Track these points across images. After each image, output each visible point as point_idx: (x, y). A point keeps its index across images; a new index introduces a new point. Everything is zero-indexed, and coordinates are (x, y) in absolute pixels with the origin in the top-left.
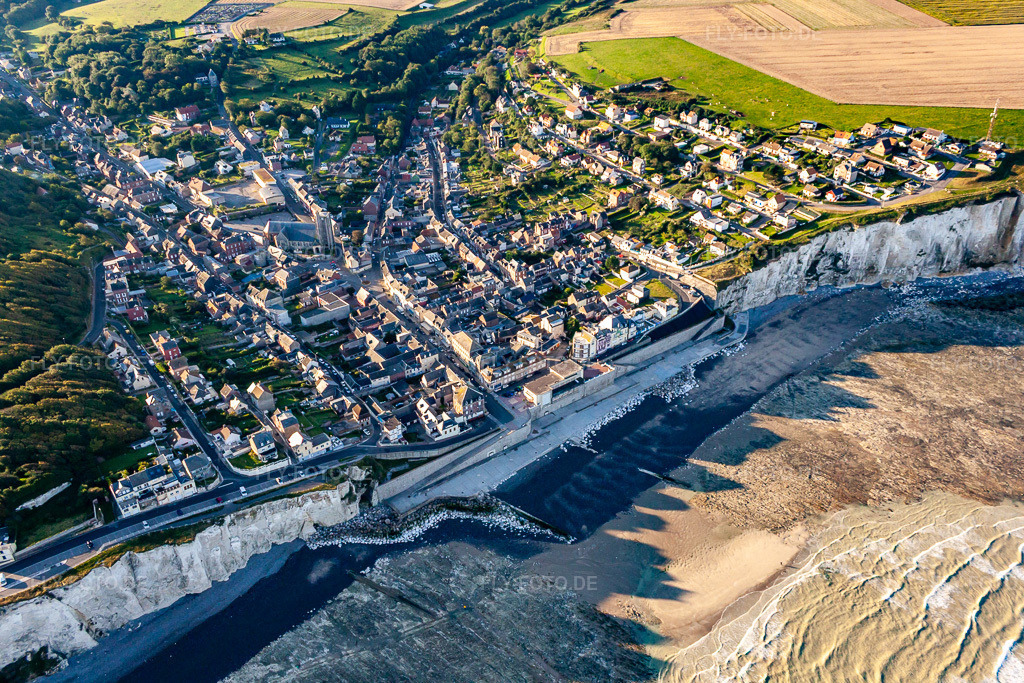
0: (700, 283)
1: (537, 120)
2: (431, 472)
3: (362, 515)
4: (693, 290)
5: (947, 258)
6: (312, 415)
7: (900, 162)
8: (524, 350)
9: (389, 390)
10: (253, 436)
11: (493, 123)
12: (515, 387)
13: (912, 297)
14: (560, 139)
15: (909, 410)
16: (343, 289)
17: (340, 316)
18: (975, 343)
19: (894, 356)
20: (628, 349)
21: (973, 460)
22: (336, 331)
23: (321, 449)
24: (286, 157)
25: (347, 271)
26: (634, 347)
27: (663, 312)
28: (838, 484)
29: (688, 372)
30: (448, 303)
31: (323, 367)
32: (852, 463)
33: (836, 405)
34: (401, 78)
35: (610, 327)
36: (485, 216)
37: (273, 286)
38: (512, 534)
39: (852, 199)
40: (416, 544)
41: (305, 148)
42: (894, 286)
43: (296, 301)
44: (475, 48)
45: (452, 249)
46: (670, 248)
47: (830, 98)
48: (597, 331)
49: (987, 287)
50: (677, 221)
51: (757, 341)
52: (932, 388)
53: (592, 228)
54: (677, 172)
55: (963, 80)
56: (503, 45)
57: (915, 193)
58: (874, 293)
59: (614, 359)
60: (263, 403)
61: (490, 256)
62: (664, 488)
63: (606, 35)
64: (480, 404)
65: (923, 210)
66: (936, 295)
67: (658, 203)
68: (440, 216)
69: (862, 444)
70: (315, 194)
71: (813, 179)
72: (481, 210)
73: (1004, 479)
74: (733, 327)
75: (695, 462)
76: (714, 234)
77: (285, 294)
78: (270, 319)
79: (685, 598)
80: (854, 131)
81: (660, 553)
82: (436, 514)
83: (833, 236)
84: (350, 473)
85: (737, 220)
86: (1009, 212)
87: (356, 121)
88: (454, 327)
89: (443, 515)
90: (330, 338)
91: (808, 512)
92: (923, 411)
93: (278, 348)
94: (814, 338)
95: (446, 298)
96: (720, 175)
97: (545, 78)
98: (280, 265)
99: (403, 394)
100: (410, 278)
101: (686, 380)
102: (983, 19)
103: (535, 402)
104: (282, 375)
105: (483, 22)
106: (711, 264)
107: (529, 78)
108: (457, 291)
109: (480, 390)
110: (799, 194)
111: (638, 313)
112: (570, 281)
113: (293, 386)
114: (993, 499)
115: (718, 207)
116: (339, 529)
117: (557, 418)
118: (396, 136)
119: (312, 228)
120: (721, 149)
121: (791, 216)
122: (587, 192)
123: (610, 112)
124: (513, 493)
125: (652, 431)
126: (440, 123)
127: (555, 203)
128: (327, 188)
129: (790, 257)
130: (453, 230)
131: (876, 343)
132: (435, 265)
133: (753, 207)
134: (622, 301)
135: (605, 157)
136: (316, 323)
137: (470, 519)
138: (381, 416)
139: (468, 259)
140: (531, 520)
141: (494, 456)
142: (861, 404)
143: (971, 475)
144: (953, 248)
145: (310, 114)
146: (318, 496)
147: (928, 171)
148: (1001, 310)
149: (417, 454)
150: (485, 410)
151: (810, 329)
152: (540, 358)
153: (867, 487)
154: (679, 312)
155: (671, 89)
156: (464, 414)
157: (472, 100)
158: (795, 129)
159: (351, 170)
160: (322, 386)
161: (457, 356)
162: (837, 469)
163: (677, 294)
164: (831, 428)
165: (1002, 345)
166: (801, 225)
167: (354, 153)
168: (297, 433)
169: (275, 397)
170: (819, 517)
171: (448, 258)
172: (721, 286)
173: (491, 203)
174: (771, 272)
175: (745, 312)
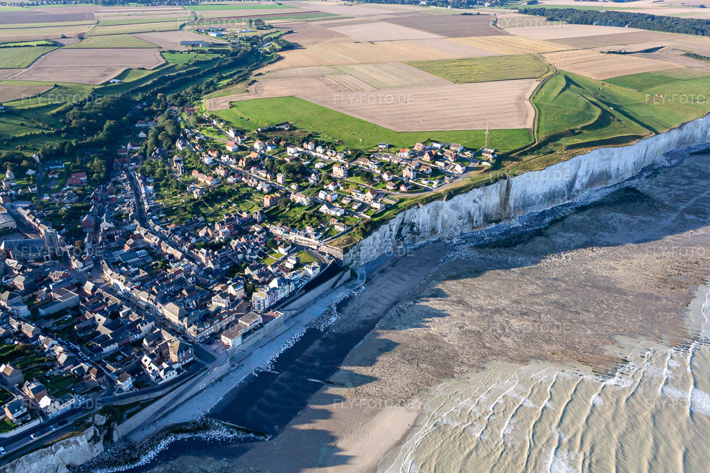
0: (333, 250)
1: (207, 153)
2: (158, 408)
3: (106, 451)
4: (328, 255)
5: (475, 219)
6: (56, 381)
7: (440, 164)
8: (219, 309)
9: (118, 353)
10: (7, 405)
11: (175, 158)
12: (215, 337)
13: (459, 245)
14: (225, 165)
15: (469, 314)
16: (72, 284)
17: (73, 304)
18: (499, 269)
19: (454, 282)
20: (290, 299)
21: (510, 338)
22: (69, 316)
23: (67, 405)
24: (13, 192)
25: (74, 271)
26: (294, 298)
27: (310, 272)
28: (435, 367)
29: (332, 309)
30: (158, 284)
31: (61, 344)
32: (441, 353)
33: (426, 317)
34: (102, 131)
35: (276, 286)
36: (178, 221)
37: (13, 288)
38: (225, 442)
39: (415, 189)
40: (153, 464)
41: (29, 185)
42: (448, 239)
43: (34, 297)
44: (155, 108)
45: (155, 246)
46: (309, 230)
47: (393, 129)
48: (268, 290)
49: (500, 234)
50: (311, 212)
51: (373, 283)
52: (479, 298)
53: (255, 222)
54: (307, 181)
55: (466, 114)
56: (175, 106)
57: (451, 182)
58: (437, 244)
59: (282, 307)
60: (14, 378)
61: (185, 248)
62: (327, 389)
63: (247, 97)
64: (190, 352)
65: (457, 192)
66: (473, 242)
67: (297, 202)
68: (144, 223)
69: (445, 339)
70: (41, 217)
71: (391, 179)
72: (173, 217)
73: (528, 347)
74: (356, 277)
75: (345, 368)
76: (335, 218)
77: (23, 294)
78: (12, 314)
79: (352, 461)
80: (410, 148)
81: (331, 434)
82: (165, 439)
83: (408, 212)
84: (94, 420)
85: (349, 208)
86: (504, 188)
87: (69, 163)
88: (164, 301)
89: (171, 439)
90: (65, 322)
91: (420, 388)
92: (477, 313)
93: (22, 335)
94: (406, 277)
95: (155, 281)
96: (334, 181)
97: (209, 126)
98: (17, 272)
99: (129, 354)
100: (126, 270)
101: (331, 315)
102: (472, 79)
103: (231, 345)
104: (27, 355)
105: (159, 91)
106: (336, 237)
107: (197, 126)
108: (163, 275)
109: (189, 342)
110: (385, 188)
111: (294, 274)
112: (244, 259)
113: (38, 362)
114: (524, 361)
115: (336, 201)
116: (88, 465)
117: (248, 354)
118: (102, 171)
119: (41, 242)
120: (332, 164)
121: (381, 202)
122: (249, 199)
123: (257, 145)
124: (222, 413)
125: (314, 352)
126: (135, 160)
127: (227, 207)
128: (51, 212)
129: (385, 228)
130: (154, 233)
131: (443, 275)
132: (143, 259)
133: (358, 199)
134: (283, 268)
135: (258, 174)
136: (51, 312)
137: (192, 438)
138: (114, 374)
139: (168, 252)
140: (238, 430)
141: (205, 388)
142: (440, 314)
143: (510, 348)
144: (478, 213)
145: (32, 160)
146: (68, 442)
147: (456, 168)
148: (510, 247)
149: (146, 397)
150: (194, 356)
151: (404, 272)
152: (229, 314)
153: (452, 366)
154: (321, 271)
155: (295, 129)
156: (179, 362)
157: (158, 143)
158: (376, 149)
159: (69, 197)
160: (62, 358)
161: (169, 321)
162: (434, 358)
163: (318, 259)
164: (425, 332)
165: (514, 267)
166: (388, 207)
167: (70, 185)
168: (46, 397)
169: (23, 372)
170: (427, 390)
171: (154, 252)
172: (346, 251)
173: (181, 211)
174: (375, 239)
175: (363, 266)
